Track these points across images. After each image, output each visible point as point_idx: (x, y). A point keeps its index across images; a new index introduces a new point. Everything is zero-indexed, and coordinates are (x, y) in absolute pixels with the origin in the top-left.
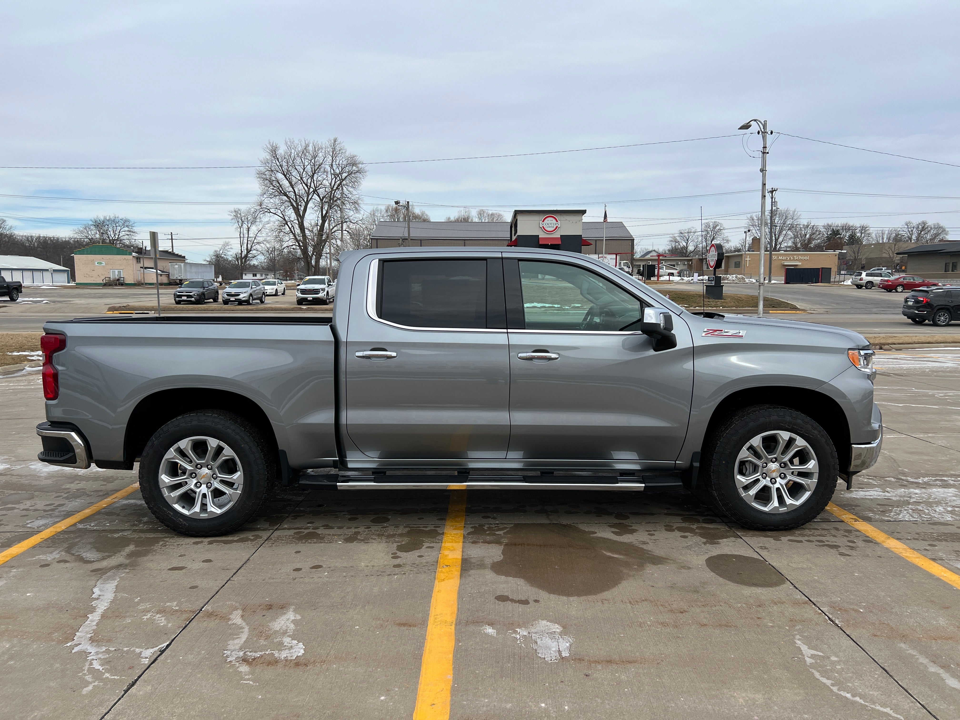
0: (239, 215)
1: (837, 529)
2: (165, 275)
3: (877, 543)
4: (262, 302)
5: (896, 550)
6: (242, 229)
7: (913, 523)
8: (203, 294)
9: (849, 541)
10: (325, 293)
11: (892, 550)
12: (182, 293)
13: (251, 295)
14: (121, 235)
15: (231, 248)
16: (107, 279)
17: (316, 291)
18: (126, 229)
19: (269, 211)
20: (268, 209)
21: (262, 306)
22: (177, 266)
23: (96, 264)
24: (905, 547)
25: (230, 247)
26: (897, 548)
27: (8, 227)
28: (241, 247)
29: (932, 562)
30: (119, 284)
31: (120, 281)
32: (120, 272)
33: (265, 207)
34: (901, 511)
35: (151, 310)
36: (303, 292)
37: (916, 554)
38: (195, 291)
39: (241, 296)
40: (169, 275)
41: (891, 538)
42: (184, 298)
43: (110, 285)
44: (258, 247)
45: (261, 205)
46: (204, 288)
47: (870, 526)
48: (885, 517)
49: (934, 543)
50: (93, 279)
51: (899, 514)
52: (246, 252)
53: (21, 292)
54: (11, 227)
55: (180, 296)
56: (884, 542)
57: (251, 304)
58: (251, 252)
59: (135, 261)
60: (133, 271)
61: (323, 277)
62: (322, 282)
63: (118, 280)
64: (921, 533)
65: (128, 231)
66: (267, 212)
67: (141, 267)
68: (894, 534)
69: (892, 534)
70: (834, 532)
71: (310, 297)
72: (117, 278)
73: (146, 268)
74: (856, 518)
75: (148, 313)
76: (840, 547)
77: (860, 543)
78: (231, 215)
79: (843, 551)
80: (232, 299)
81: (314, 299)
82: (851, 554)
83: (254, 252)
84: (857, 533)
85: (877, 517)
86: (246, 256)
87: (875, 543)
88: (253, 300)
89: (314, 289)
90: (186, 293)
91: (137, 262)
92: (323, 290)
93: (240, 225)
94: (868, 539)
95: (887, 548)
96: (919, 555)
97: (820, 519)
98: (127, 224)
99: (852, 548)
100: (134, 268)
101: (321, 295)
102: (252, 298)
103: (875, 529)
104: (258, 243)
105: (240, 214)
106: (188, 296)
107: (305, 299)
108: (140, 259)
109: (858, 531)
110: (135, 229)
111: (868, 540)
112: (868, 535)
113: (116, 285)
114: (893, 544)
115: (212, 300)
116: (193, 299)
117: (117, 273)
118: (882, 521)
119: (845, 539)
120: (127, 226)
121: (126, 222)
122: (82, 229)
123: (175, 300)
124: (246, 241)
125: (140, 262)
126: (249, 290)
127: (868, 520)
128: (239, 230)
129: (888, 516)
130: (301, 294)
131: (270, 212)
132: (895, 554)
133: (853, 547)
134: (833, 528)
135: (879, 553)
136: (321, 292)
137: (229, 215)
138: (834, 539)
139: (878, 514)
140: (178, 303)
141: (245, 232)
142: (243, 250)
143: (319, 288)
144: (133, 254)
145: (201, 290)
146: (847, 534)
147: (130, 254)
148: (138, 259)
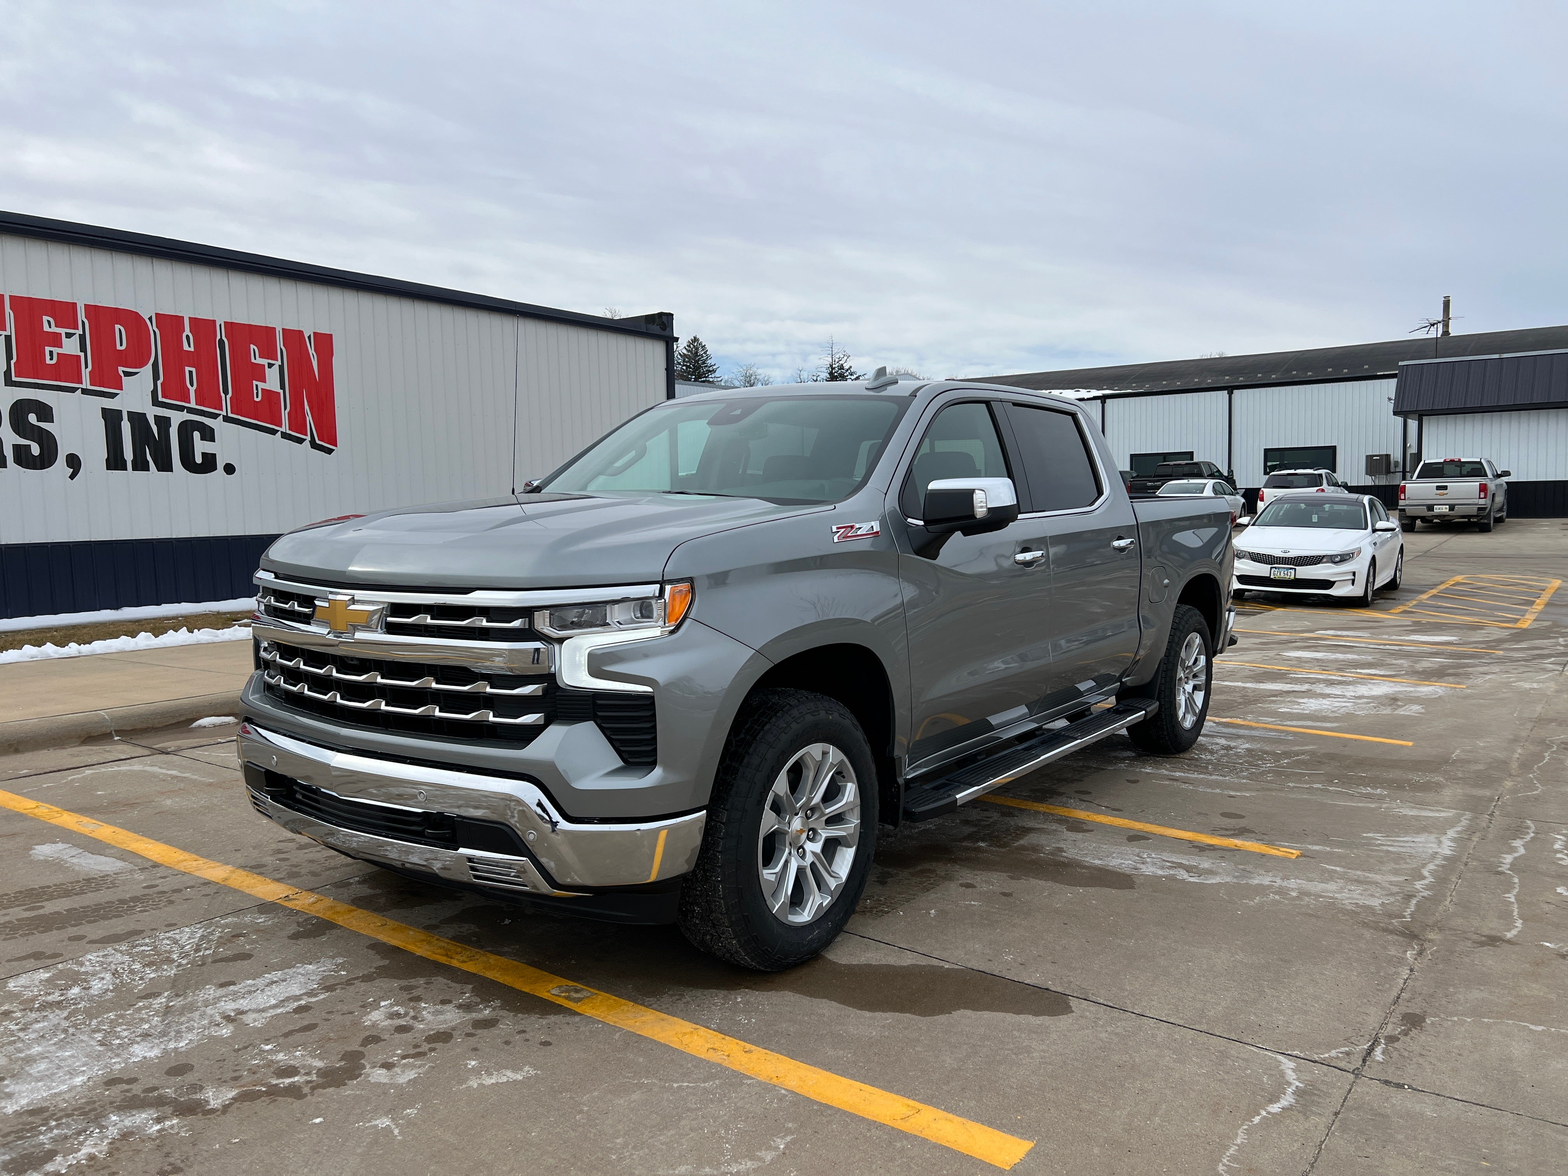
1: (314, 874)
3: (243, 867)
5: (213, 865)
7: (176, 924)
9: (288, 859)
11: (219, 864)
24: (198, 874)
26: (210, 867)
29: (160, 860)
34: (197, 950)
37: (181, 867)
41: (220, 882)
47: (260, 895)
48: (230, 923)
49: (147, 891)
51: (202, 938)
56: (233, 872)
64: (165, 906)
68: (215, 891)
69: (217, 890)
70: (315, 868)
74: (286, 904)
76: (297, 849)
77: (269, 860)
79: (291, 844)
82: (279, 844)
84: (278, 876)
85: (248, 919)
87: (246, 866)
94: (258, 871)
95: (227, 864)
96: (177, 867)
97: (351, 884)
99: (279, 851)
103: (247, 891)
109: (278, 880)
111: (257, 869)
112: (260, 878)
114: (216, 872)
118: (237, 912)
119: (294, 861)
127: (265, 907)
129: (227, 926)
132: (214, 860)
133: (278, 853)
134: (321, 875)
135: (239, 855)
138: (311, 856)
139: (246, 926)
146: (294, 870)
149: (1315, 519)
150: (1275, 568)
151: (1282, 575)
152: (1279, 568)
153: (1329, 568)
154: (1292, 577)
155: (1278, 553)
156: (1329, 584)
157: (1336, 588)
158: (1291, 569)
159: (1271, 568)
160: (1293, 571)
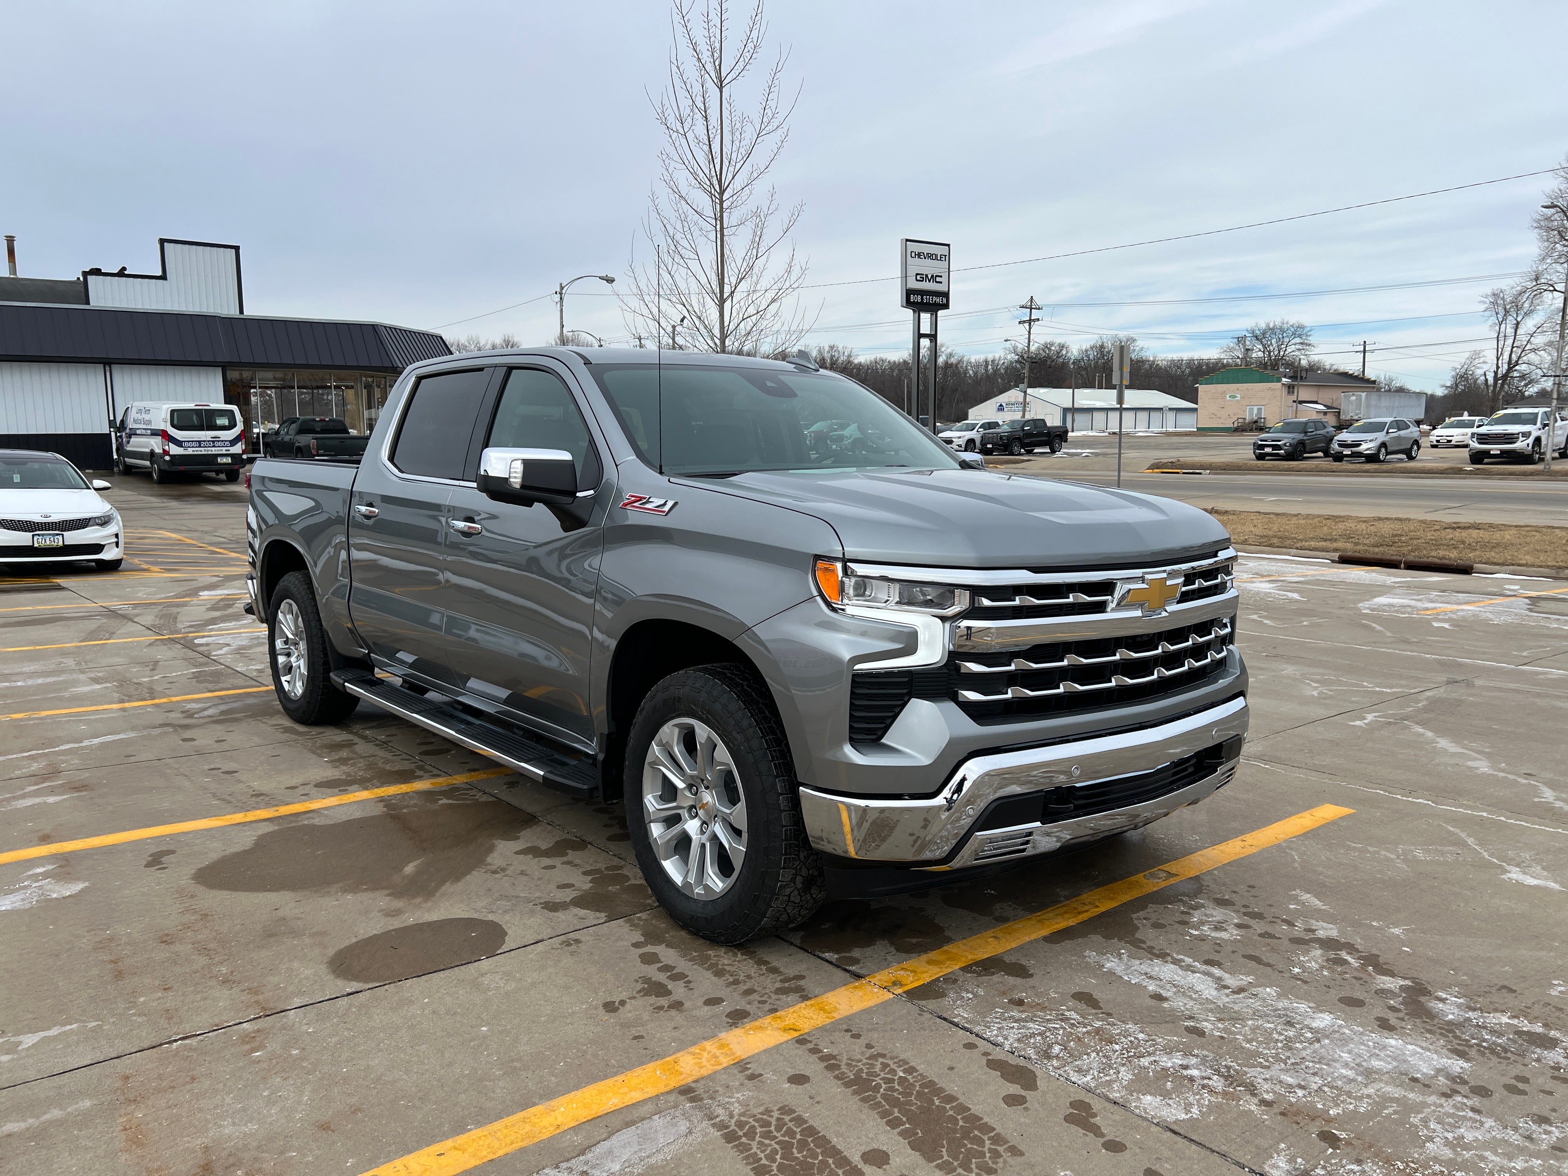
0: (1500, 302)
2: (1332, 414)
4: (1411, 458)
6: (1503, 326)
8: (1302, 443)
10: (1530, 441)
12: (1266, 441)
13: (1383, 445)
14: (1289, 350)
15: (1485, 362)
16: (1240, 421)
17: (1510, 438)
18: (1298, 340)
19: (1551, 288)
20: (1552, 286)
21: (1412, 464)
22: (1353, 398)
23: (1228, 398)
25: (1482, 360)
27: (1138, 348)
28: (1498, 359)
30: (1256, 429)
31: (1259, 424)
32: (1259, 410)
33: (1546, 281)
35: (1205, 469)
36: (1483, 438)
38: (1287, 439)
39: (1363, 447)
40: (1339, 412)
42: (1268, 450)
43: (1243, 430)
44: (1532, 357)
45: (1537, 279)
46: (1306, 433)
50: (1220, 421)
52: (1506, 366)
53: (1066, 441)
54: (1142, 349)
55: (1262, 447)
57: (1383, 461)
58: (1517, 368)
59: (1285, 391)
60: (1281, 407)
61: (1535, 410)
62: (1531, 420)
63: (1256, 422)
65: (1301, 343)
66: (1546, 290)
67: (1294, 402)
71: (1495, 449)
72: (1255, 418)
73: (1301, 402)
75: (1200, 474)
78: (1484, 303)
80: (1347, 452)
81: (1503, 452)
83: (1522, 368)
86: (1505, 376)
88: (1387, 454)
89: (1505, 434)
90: (1273, 441)
91: (1289, 392)
92: (1526, 435)
93: (1501, 320)
98: (1300, 331)
100: (1281, 401)
101: (1520, 445)
102: (1386, 450)
104: (1534, 350)
105: (1503, 299)
106: (1275, 447)
107: (1486, 454)
108: (1293, 387)
110: (1312, 340)
113: (1251, 430)
115: (1320, 454)
116: (1282, 451)
117: (1255, 411)
120: (1300, 336)
121: (1299, 331)
122: (1232, 345)
123: (1254, 453)
124: (1509, 349)
125: (1293, 392)
126: (1381, 437)
128: (1497, 328)
130: (1480, 443)
131: (1555, 290)
136: (1521, 439)
137: (1480, 302)
140: (1261, 457)
141: (1510, 331)
142: (1500, 365)
143: (1516, 432)
144: (1284, 379)
145: (1301, 436)
147: (1279, 380)
148: (1290, 388)
149: (17, 478)
150: (38, 535)
151: (48, 542)
152: (43, 535)
153: (98, 531)
154: (61, 544)
155: (37, 518)
156: (98, 548)
157: (107, 551)
158: (58, 535)
159: (33, 536)
160: (60, 538)
